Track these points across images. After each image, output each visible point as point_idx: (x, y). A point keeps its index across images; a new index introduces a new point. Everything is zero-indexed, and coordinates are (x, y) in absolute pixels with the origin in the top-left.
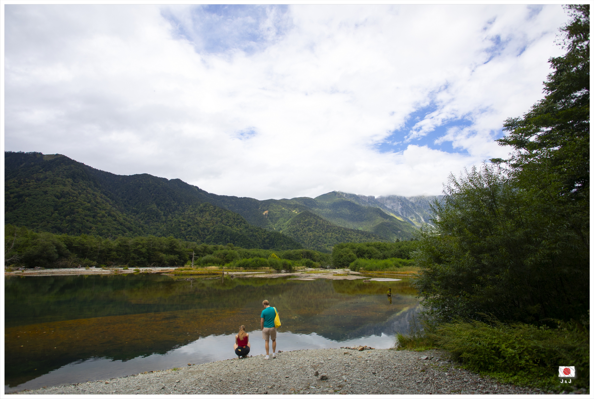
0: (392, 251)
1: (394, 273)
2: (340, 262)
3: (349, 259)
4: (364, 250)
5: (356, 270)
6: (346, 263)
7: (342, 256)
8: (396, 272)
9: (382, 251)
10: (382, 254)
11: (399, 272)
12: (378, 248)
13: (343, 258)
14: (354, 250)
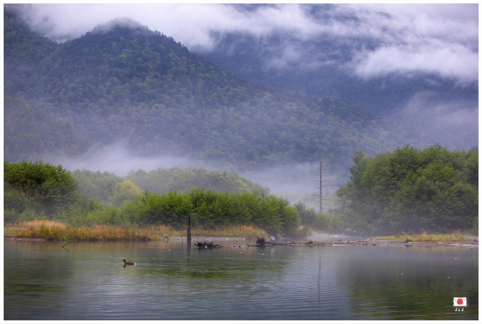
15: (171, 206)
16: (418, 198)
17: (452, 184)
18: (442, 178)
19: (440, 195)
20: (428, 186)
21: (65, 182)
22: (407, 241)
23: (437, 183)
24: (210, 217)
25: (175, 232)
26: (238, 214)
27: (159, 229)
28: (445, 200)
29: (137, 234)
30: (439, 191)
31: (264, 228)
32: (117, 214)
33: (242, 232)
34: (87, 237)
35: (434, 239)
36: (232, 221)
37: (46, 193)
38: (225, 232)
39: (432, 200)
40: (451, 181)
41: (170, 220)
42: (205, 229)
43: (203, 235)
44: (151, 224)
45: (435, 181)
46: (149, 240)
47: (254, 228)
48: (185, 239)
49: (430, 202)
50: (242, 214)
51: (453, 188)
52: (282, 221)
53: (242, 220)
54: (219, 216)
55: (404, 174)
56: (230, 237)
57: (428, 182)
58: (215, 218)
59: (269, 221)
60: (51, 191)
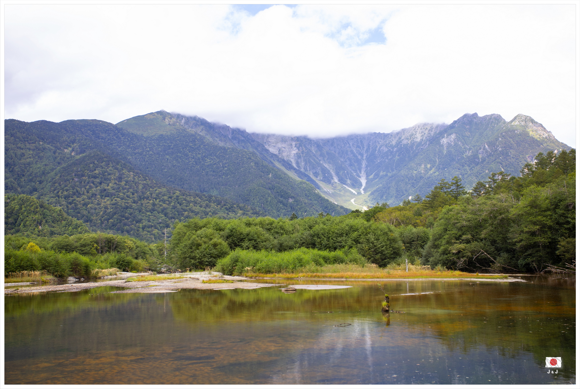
0: (296, 236)
1: (319, 277)
2: (194, 258)
3: (214, 251)
4: (241, 234)
5: (235, 273)
6: (206, 259)
7: (199, 245)
8: (323, 274)
9: (276, 236)
10: (276, 241)
11: (328, 274)
12: (269, 230)
13: (202, 250)
14: (222, 233)
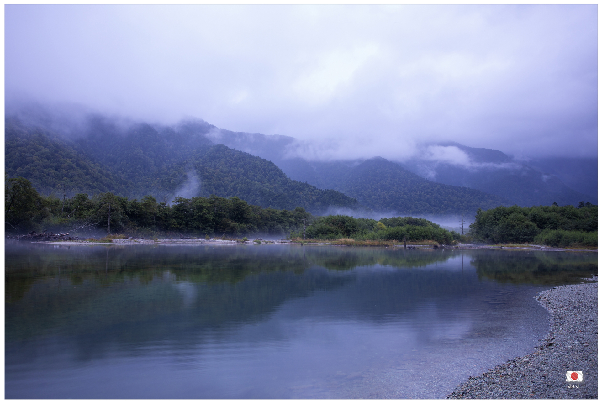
15: (398, 232)
16: (507, 228)
17: (523, 222)
18: (518, 220)
19: (518, 227)
20: (512, 223)
21: (354, 223)
22: (502, 247)
23: (516, 222)
24: (414, 237)
25: (399, 243)
26: (426, 235)
27: (393, 242)
28: (520, 229)
29: (383, 244)
30: (517, 225)
31: (437, 241)
32: (375, 236)
33: (428, 243)
34: (363, 245)
35: (514, 246)
36: (423, 238)
37: (347, 227)
38: (420, 243)
39: (513, 229)
40: (522, 221)
41: (397, 238)
42: (412, 241)
43: (411, 244)
44: (389, 239)
45: (515, 221)
46: (389, 246)
47: (433, 241)
48: (403, 246)
49: (513, 230)
50: (428, 235)
51: (523, 224)
52: (445, 238)
53: (428, 238)
54: (418, 236)
55: (500, 218)
56: (423, 245)
57: (512, 221)
58: (416, 237)
59: (439, 238)
60: (349, 226)
